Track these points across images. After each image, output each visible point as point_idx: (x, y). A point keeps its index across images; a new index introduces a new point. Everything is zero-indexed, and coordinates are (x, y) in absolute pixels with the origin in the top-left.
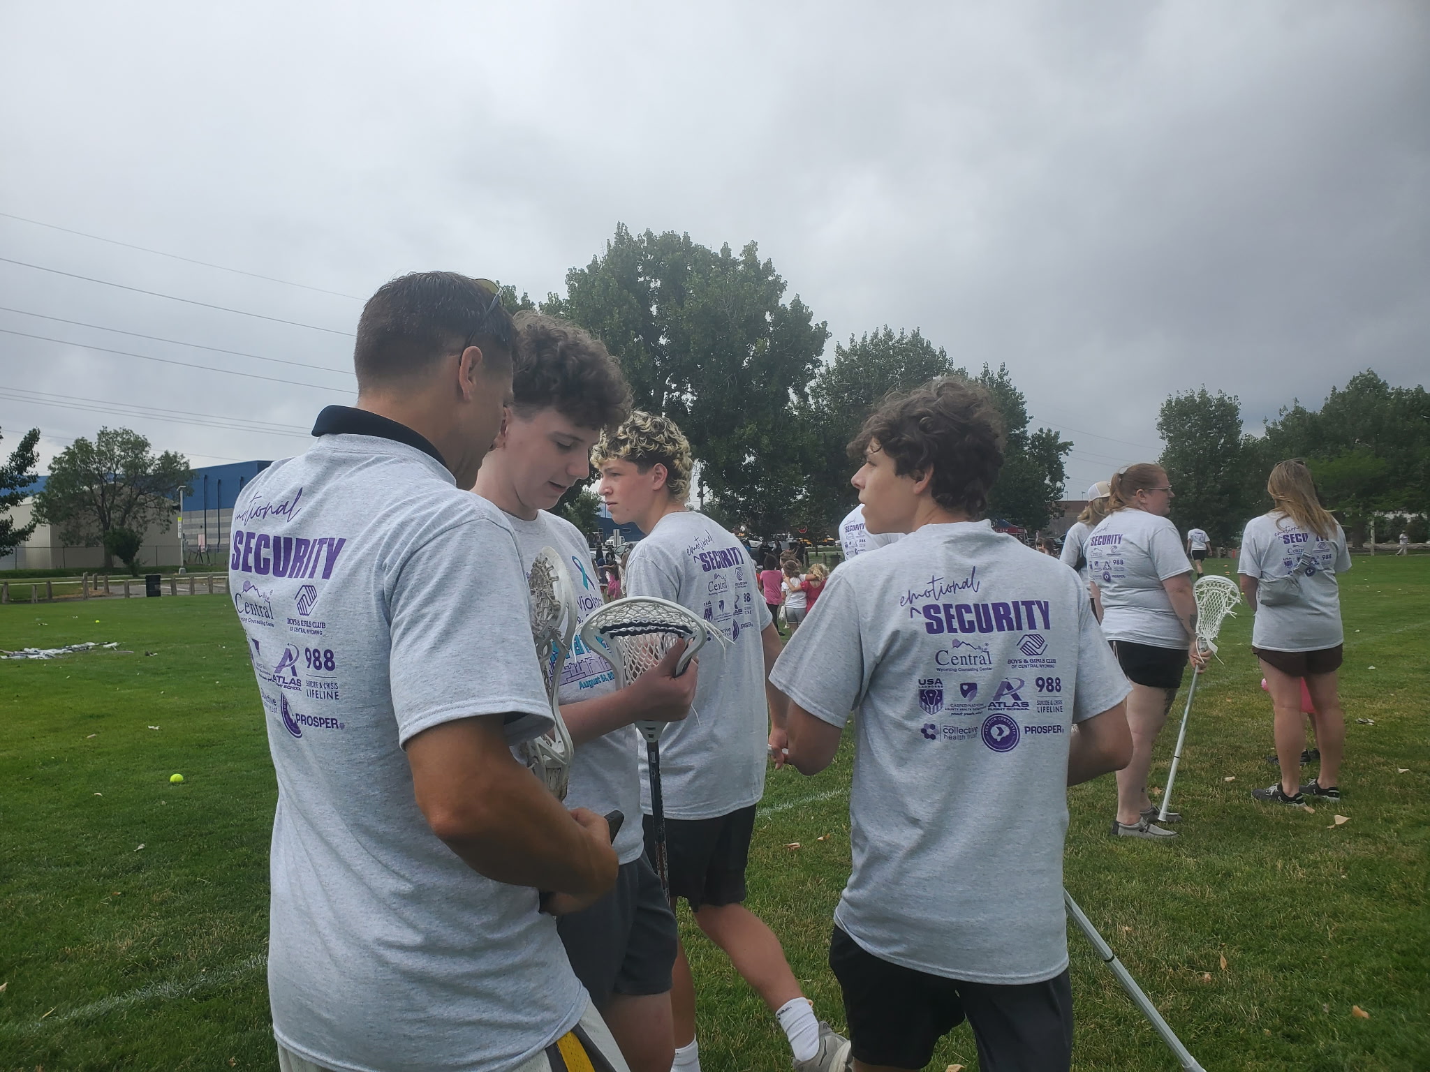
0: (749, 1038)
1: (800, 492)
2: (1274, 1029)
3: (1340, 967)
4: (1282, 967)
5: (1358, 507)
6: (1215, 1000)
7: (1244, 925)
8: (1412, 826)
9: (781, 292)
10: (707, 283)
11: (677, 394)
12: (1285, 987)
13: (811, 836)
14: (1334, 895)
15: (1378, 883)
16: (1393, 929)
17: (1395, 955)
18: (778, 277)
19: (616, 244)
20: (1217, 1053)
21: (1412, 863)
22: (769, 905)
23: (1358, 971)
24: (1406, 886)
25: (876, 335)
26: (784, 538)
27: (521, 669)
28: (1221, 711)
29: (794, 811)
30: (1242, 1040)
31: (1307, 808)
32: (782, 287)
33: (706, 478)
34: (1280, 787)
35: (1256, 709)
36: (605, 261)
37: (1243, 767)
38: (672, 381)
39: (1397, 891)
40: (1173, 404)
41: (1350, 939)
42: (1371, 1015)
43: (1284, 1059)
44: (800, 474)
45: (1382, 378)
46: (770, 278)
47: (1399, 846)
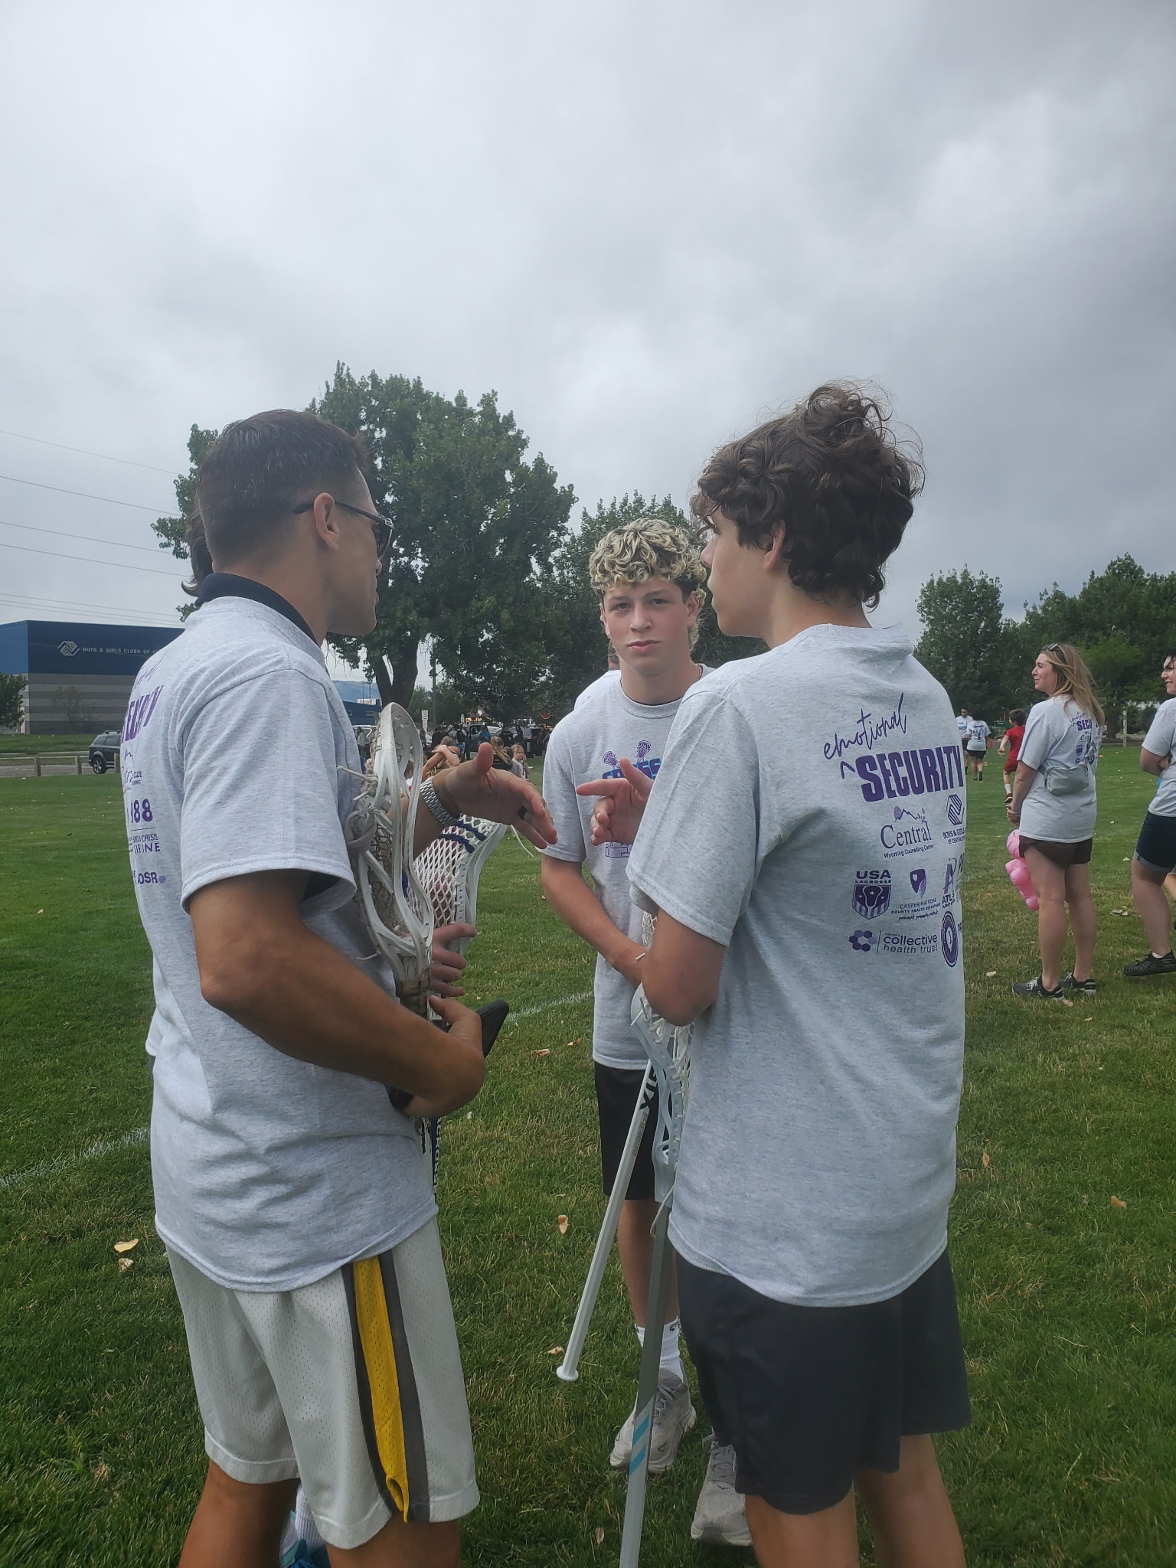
0: (500, 1259)
1: (544, 674)
2: (1036, 1223)
3: (1098, 1158)
4: (1043, 1161)
5: (1112, 696)
6: (979, 1196)
7: (1007, 1121)
8: (1163, 1016)
9: (523, 449)
10: (440, 435)
11: (406, 559)
12: (1046, 1180)
13: (561, 1042)
14: (1091, 1087)
15: (1133, 1073)
16: (1148, 1119)
17: (1151, 1144)
18: (520, 432)
19: (336, 385)
20: (981, 1249)
21: (1166, 1053)
22: (517, 1116)
23: (1115, 1162)
24: (1160, 1075)
25: (625, 502)
26: (526, 724)
27: (315, 826)
28: (981, 904)
29: (542, 1015)
30: (1005, 1234)
31: (1066, 1001)
32: (524, 444)
33: (437, 656)
34: (1040, 981)
35: (1017, 902)
36: (323, 404)
37: (1004, 962)
38: (400, 544)
39: (1151, 1081)
40: (935, 584)
41: (1107, 1130)
42: (1128, 1205)
43: (1046, 1251)
44: (544, 653)
45: (1138, 563)
46: (511, 433)
47: (1153, 1035)
